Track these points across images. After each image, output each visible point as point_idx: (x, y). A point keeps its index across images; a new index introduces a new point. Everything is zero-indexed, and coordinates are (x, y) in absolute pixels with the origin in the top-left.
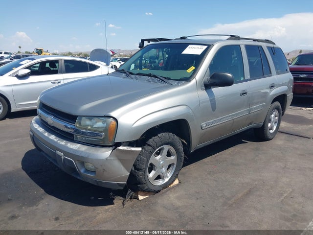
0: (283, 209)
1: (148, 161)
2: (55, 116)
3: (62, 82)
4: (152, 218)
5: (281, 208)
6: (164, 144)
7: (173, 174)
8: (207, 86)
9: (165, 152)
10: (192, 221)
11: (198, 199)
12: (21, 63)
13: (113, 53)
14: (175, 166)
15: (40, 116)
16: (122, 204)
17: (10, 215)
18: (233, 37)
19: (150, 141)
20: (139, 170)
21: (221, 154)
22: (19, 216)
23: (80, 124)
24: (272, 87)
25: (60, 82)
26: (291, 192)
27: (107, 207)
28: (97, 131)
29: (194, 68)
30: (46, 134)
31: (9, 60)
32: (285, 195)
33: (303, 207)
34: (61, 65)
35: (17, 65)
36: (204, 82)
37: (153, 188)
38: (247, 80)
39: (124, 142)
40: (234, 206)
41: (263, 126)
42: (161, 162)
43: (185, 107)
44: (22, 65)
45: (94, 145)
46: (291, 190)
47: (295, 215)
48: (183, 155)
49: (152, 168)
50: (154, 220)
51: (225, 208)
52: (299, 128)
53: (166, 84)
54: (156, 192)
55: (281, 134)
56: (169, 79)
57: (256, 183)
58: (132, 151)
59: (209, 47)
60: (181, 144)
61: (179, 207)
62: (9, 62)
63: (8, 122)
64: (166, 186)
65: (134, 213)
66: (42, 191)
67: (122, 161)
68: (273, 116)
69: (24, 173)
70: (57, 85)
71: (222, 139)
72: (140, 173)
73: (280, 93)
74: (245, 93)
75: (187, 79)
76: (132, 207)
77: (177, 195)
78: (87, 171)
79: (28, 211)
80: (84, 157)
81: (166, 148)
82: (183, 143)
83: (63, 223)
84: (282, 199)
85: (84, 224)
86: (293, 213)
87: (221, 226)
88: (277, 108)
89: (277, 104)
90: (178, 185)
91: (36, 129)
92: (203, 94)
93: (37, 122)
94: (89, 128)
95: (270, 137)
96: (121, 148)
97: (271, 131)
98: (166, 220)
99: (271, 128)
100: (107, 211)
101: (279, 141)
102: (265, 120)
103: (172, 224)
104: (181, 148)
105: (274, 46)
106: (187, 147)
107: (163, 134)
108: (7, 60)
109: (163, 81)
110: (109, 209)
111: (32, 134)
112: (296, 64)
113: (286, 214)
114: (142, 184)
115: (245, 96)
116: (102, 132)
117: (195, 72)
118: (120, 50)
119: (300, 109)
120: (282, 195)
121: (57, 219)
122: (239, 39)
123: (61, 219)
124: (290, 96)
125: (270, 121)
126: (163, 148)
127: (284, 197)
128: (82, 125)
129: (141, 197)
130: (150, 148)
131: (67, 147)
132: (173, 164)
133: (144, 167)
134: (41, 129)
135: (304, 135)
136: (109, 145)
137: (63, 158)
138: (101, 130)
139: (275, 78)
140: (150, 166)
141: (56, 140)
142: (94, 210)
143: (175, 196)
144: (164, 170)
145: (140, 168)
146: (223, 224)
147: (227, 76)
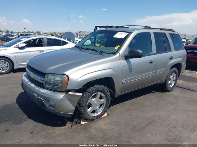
0: (168, 134)
1: (87, 101)
2: (34, 73)
3: (45, 52)
4: (87, 135)
5: (167, 133)
6: (98, 91)
7: (103, 110)
8: (127, 58)
9: (98, 96)
10: (111, 138)
11: (117, 125)
12: (21, 40)
13: (77, 34)
14: (105, 105)
15: (27, 72)
16: (71, 126)
17: (6, 129)
18: (146, 28)
19: (89, 90)
20: (81, 106)
21: (137, 99)
22: (10, 130)
23: (47, 78)
24: (171, 58)
25: (44, 52)
26: (176, 124)
27: (62, 128)
28: (56, 83)
29: (119, 46)
30: (29, 83)
31: (17, 37)
32: (171, 126)
33: (181, 134)
34: (45, 41)
35: (19, 41)
36: (125, 55)
37: (90, 118)
38: (154, 54)
39: (72, 90)
40: (138, 131)
41: (165, 82)
42: (96, 102)
43: (112, 70)
44: (22, 41)
45: (55, 91)
46: (176, 123)
47: (174, 139)
48: (110, 99)
49: (90, 105)
50: (88, 136)
51: (133, 131)
52: (191, 85)
53: (101, 56)
54: (92, 120)
55: (178, 88)
56: (104, 52)
57: (155, 118)
58: (76, 95)
59: (130, 33)
60: (109, 92)
61: (105, 130)
62: (17, 38)
63: (12, 74)
64: (98, 117)
65: (77, 132)
66: (26, 116)
67: (71, 101)
68: (172, 76)
69: (17, 105)
70: (42, 53)
71: (137, 90)
72: (82, 108)
73: (176, 62)
74: (151, 62)
75: (114, 53)
76: (77, 128)
77: (105, 122)
78: (50, 105)
79: (16, 127)
80: (48, 98)
81: (99, 94)
82: (110, 91)
83: (35, 135)
84: (169, 128)
85: (47, 137)
86: (173, 137)
87: (127, 142)
88: (175, 72)
89: (175, 69)
90: (106, 117)
91: (24, 80)
92: (124, 62)
93: (25, 76)
94: (52, 80)
95: (170, 89)
96: (70, 93)
97: (171, 86)
98: (95, 137)
99: (171, 84)
100: (61, 129)
101: (176, 93)
102: (166, 79)
103: (99, 139)
104: (109, 94)
105: (174, 33)
106: (113, 94)
107: (97, 85)
108: (16, 37)
109: (100, 53)
110: (63, 128)
111: (22, 83)
112: (194, 44)
113: (169, 138)
114: (83, 115)
115: (152, 64)
116: (60, 83)
117: (119, 49)
118: (85, 31)
119: (194, 73)
120: (169, 125)
121: (32, 133)
122: (150, 29)
123: (34, 133)
124: (184, 64)
125: (170, 80)
126: (97, 94)
127: (170, 127)
128: (49, 79)
129: (82, 123)
130: (89, 94)
131: (40, 91)
132: (104, 104)
133: (85, 105)
134: (27, 80)
135: (192, 89)
136: (63, 91)
137: (37, 97)
138: (59, 82)
139: (173, 53)
140: (89, 105)
141: (34, 87)
142: (54, 129)
143: (103, 123)
144: (97, 107)
145: (82, 105)
146: (129, 141)
147: (139, 52)
